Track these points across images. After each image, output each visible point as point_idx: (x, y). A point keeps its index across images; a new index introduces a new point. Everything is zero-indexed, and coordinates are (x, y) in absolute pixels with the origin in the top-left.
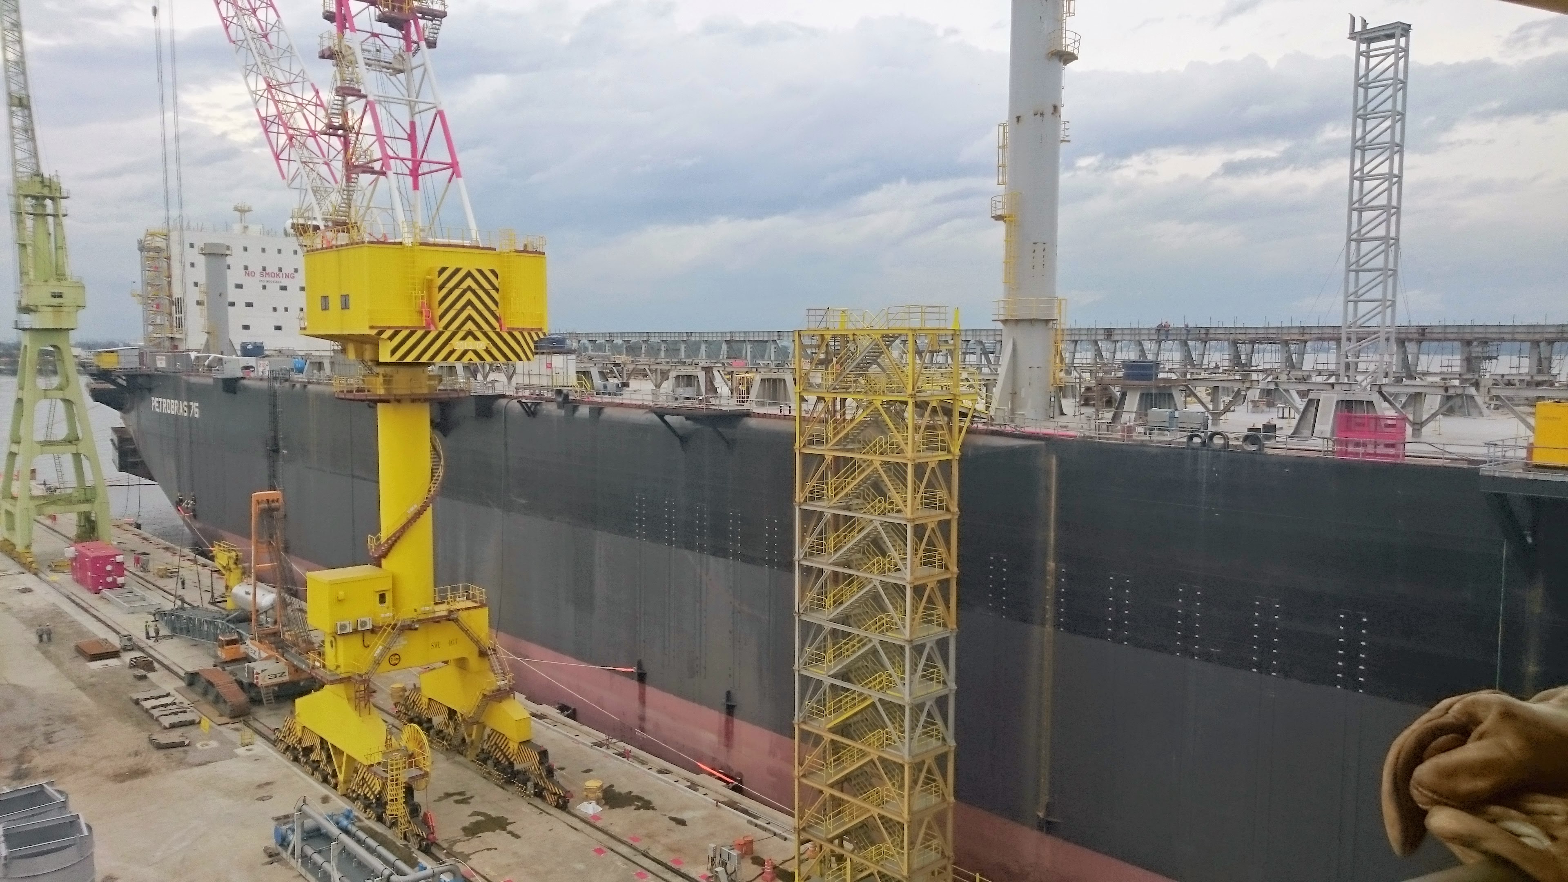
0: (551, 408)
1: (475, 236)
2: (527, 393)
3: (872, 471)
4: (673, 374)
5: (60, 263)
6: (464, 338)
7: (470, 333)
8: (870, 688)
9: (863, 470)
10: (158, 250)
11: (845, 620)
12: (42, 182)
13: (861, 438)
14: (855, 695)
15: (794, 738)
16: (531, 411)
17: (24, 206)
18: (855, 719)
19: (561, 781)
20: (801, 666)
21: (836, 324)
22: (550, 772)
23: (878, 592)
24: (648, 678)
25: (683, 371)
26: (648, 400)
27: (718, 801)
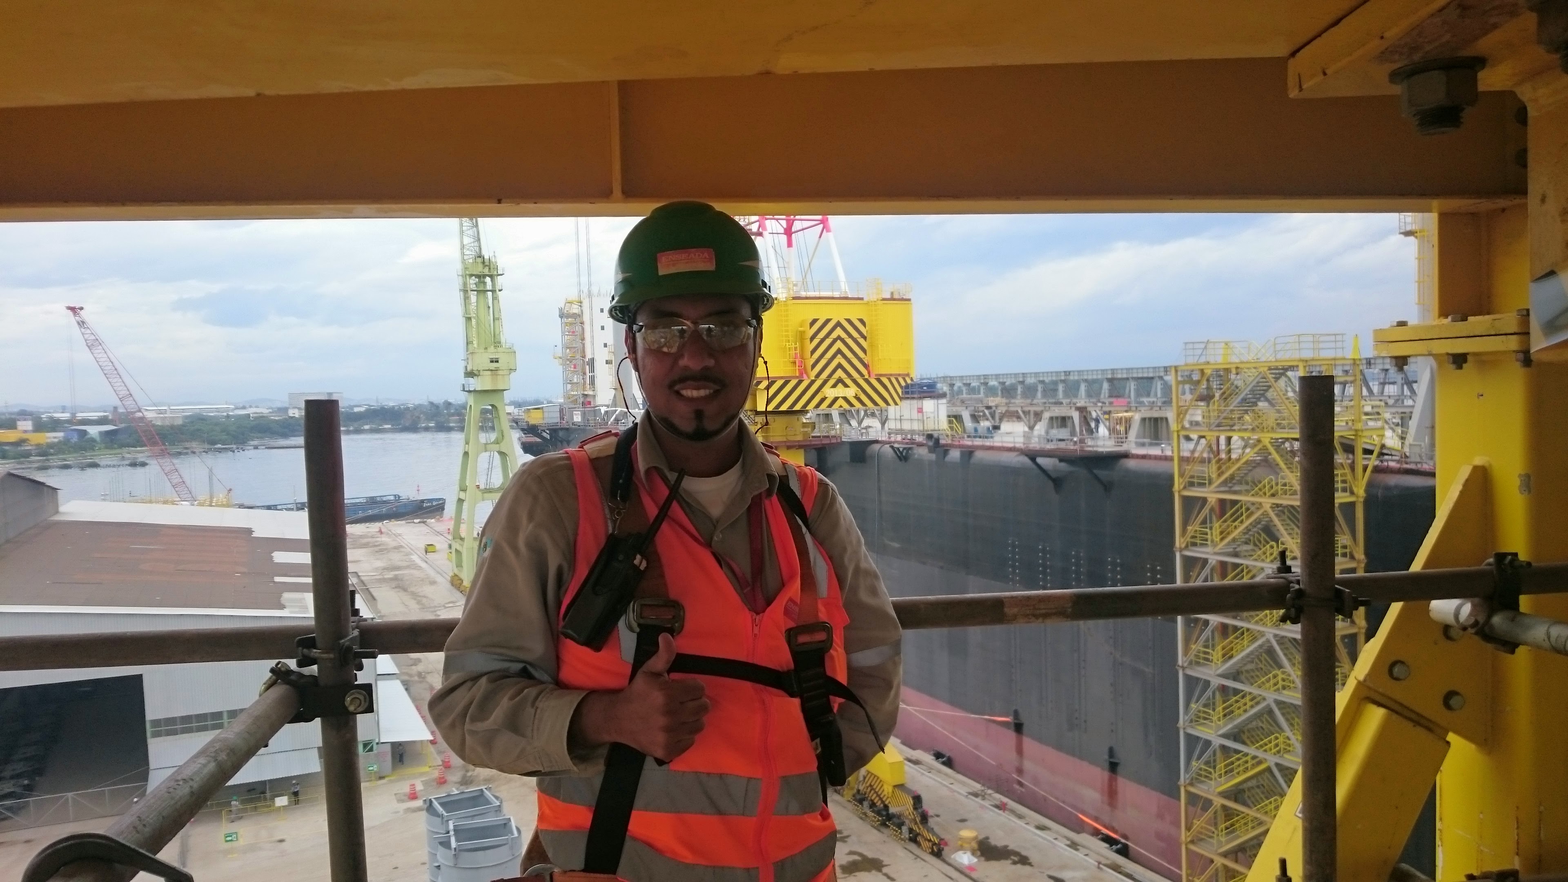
0: (922, 452)
1: (845, 288)
2: (899, 438)
3: (1263, 514)
4: (1046, 415)
5: (497, 332)
6: (834, 386)
7: (840, 381)
8: (1265, 751)
9: (1252, 513)
10: (575, 316)
11: (1235, 676)
12: (483, 262)
13: (1249, 478)
14: (1249, 758)
15: (1179, 799)
16: (903, 456)
17: (470, 284)
18: (1250, 784)
19: (936, 829)
20: (1187, 724)
21: (1217, 358)
22: (924, 818)
23: (1272, 647)
24: (1025, 729)
25: (1058, 411)
26: (1019, 442)
27: (1099, 863)
